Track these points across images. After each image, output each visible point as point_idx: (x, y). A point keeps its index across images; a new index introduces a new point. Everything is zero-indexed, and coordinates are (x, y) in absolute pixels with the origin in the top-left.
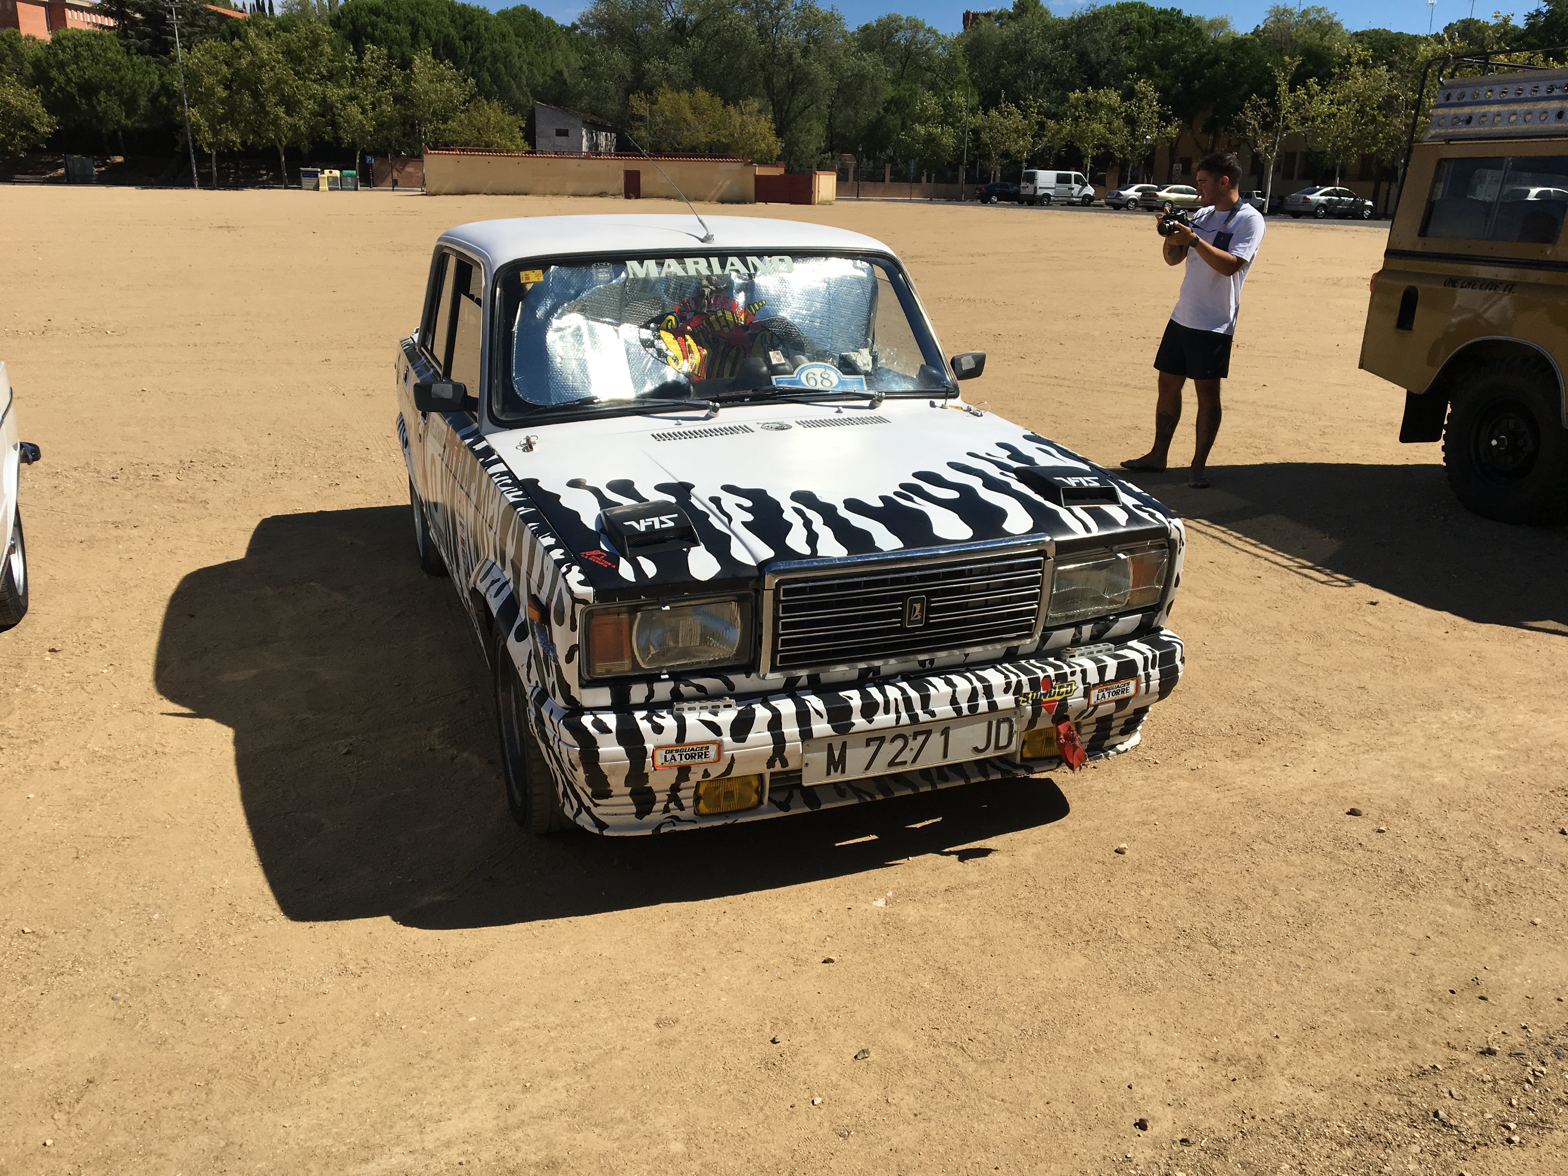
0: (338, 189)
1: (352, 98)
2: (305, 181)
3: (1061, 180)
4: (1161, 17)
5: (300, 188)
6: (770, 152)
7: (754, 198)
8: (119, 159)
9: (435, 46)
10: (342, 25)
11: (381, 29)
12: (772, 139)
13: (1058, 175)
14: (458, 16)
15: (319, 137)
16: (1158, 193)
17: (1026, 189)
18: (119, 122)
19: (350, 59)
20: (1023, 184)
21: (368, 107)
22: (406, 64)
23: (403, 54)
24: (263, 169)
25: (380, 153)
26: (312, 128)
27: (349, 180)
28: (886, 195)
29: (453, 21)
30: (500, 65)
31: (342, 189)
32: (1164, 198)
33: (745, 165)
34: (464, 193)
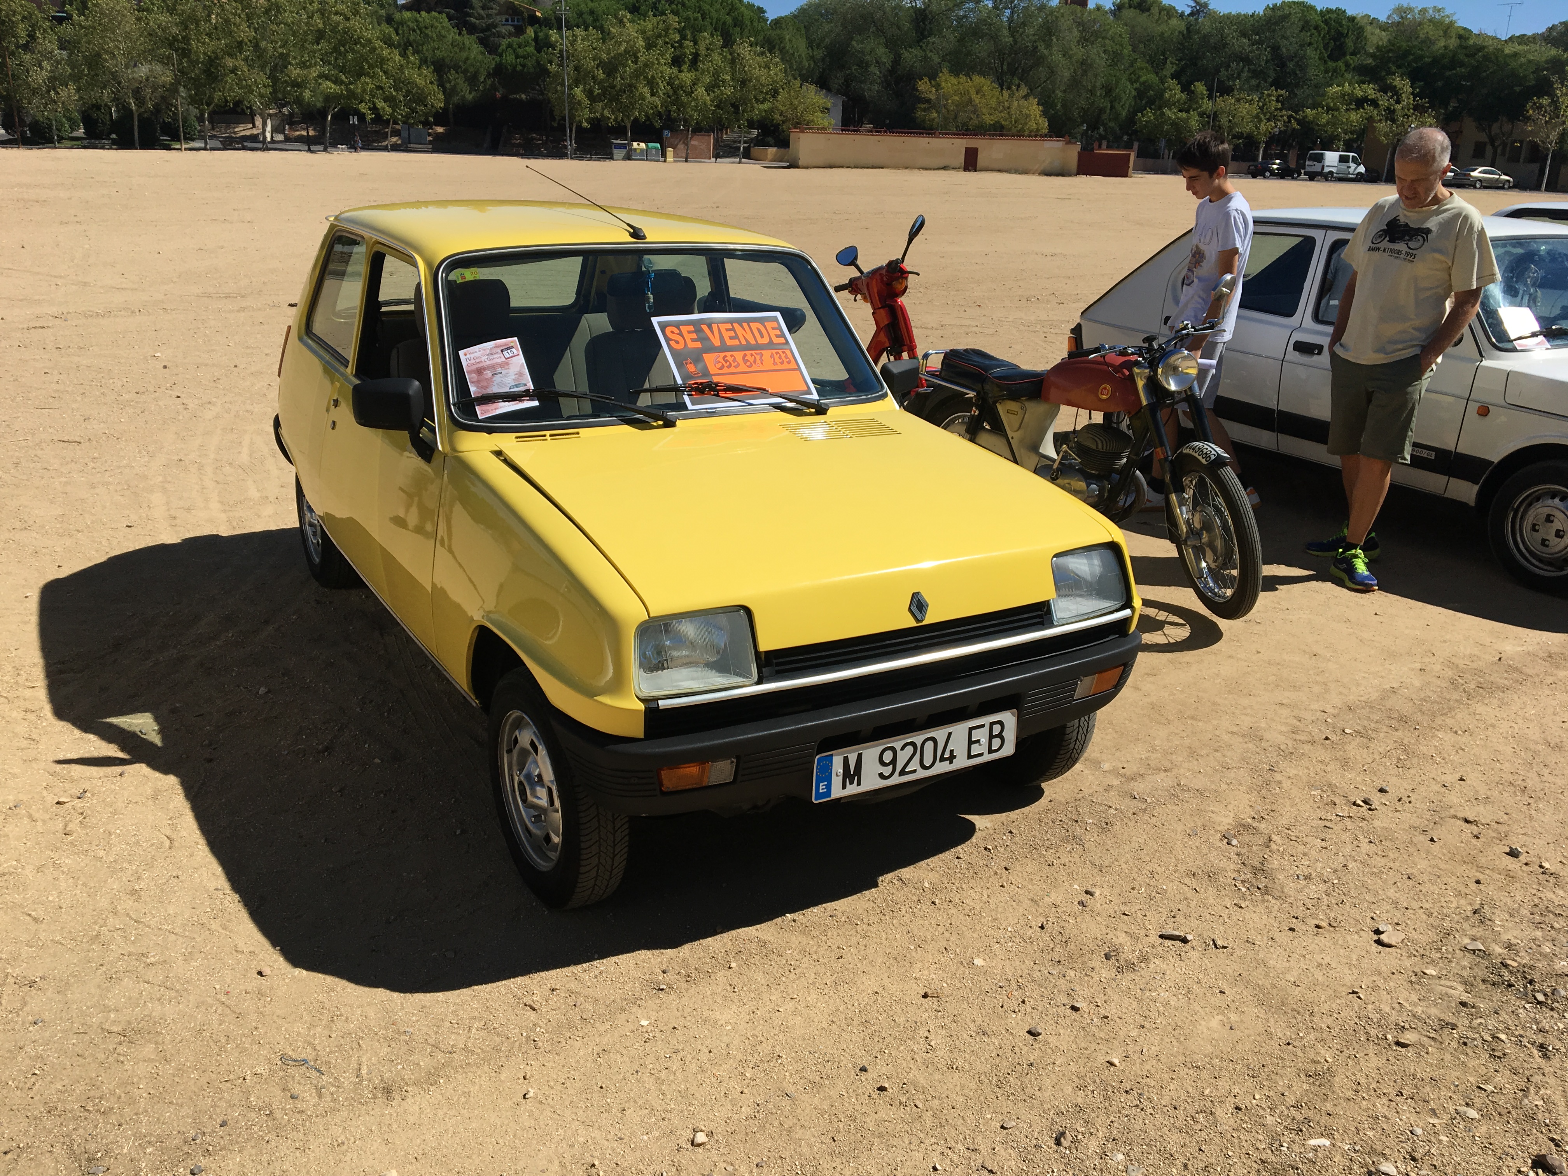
0: (643, 160)
2: (615, 152)
3: (1343, 160)
5: (610, 159)
7: (1077, 172)
13: (1340, 156)
16: (1472, 174)
17: (1312, 166)
27: (654, 152)
31: (647, 160)
32: (1476, 177)
33: (1066, 144)
34: (831, 166)
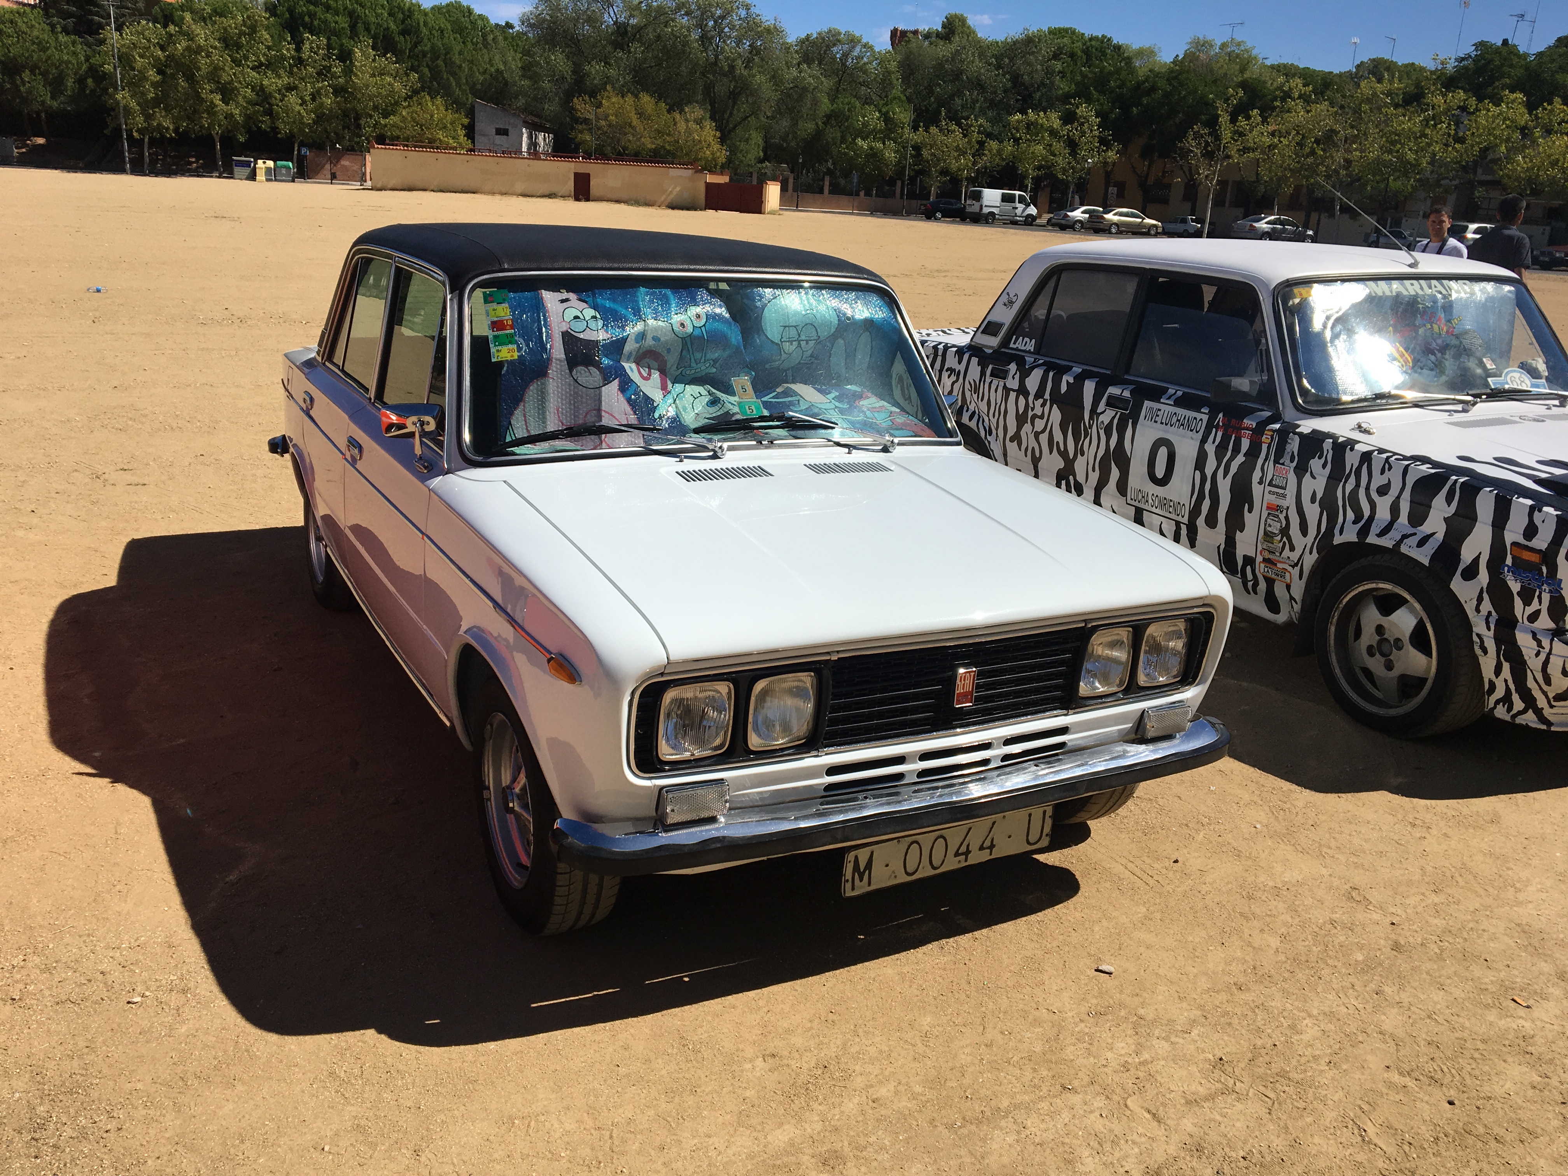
0: (274, 180)
1: (290, 88)
2: (237, 170)
3: (1006, 199)
4: (1093, 43)
5: (232, 178)
6: (714, 159)
7: (704, 205)
8: (41, 141)
9: (375, 38)
10: (278, 12)
11: (320, 19)
12: (716, 147)
13: (1003, 194)
14: (396, 10)
15: (257, 126)
16: (1105, 216)
18: (43, 102)
19: (288, 50)
20: (969, 202)
21: (308, 98)
22: (345, 56)
23: (342, 45)
24: (193, 157)
25: (318, 146)
26: (248, 118)
27: (284, 171)
28: (825, 206)
29: (390, 14)
30: (440, 62)
32: (1111, 221)
33: (696, 172)
34: (410, 189)
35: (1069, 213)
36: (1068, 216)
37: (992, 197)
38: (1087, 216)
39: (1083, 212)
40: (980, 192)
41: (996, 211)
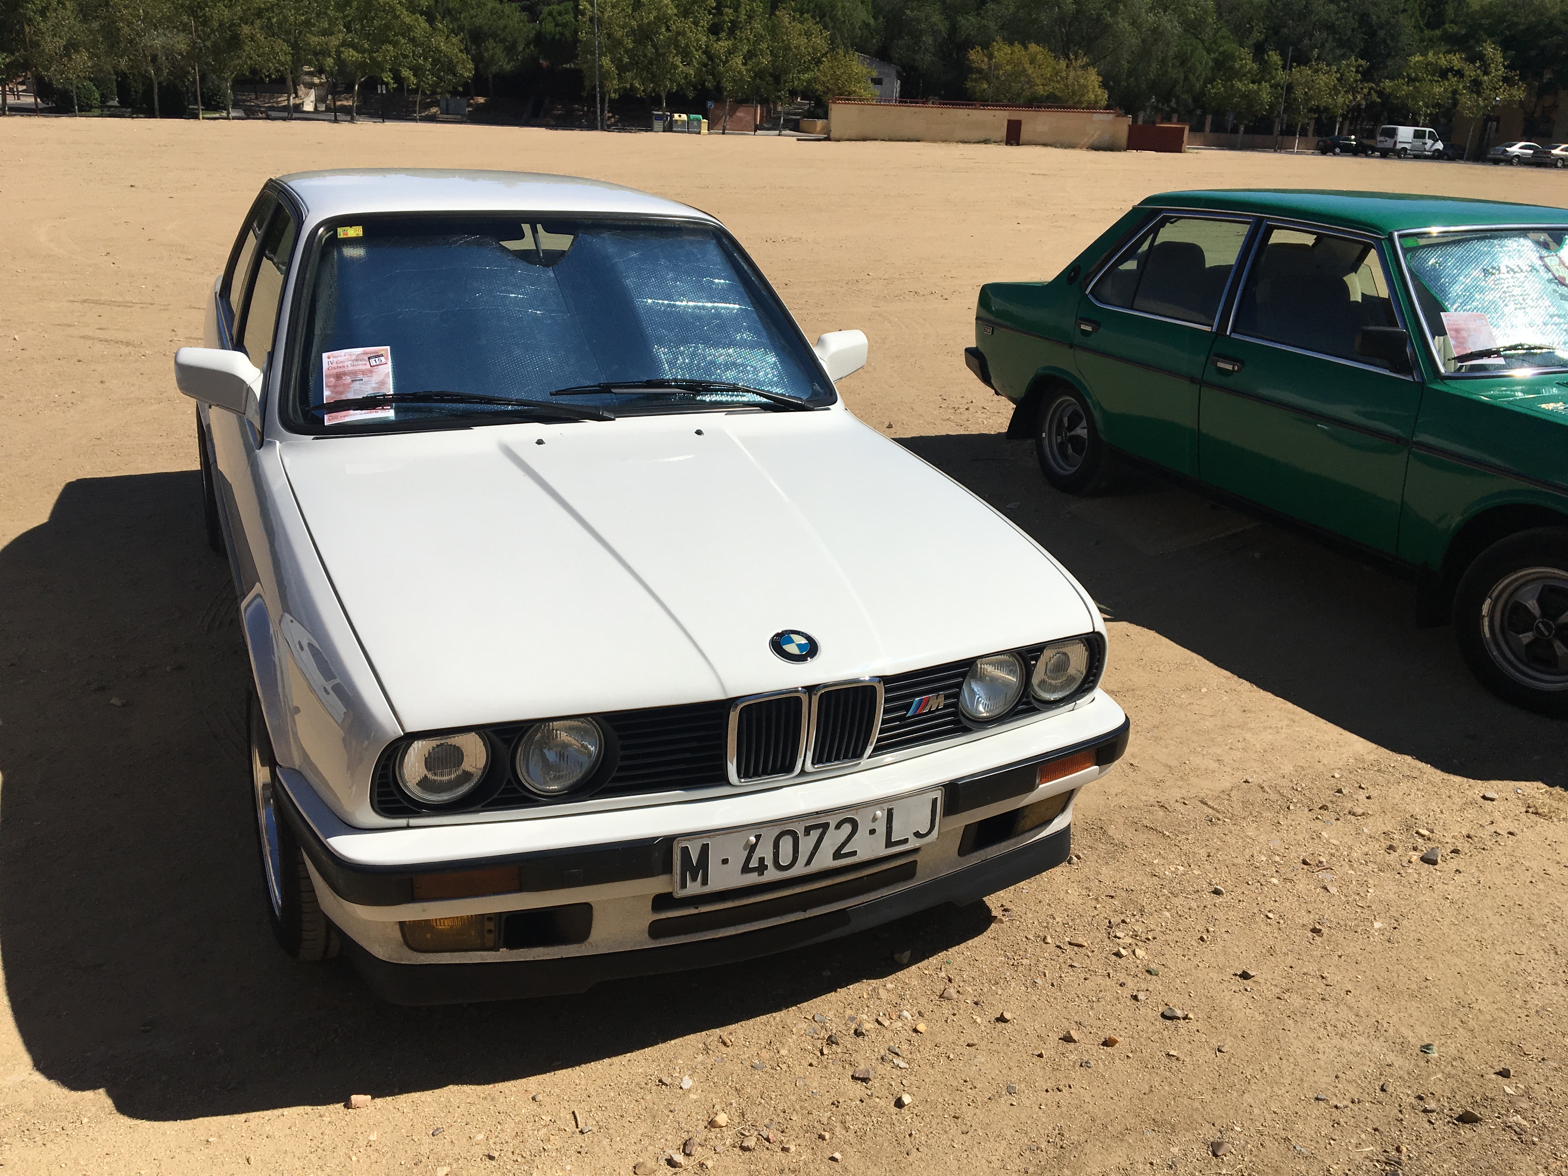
0: (685, 132)
2: (658, 124)
3: (1418, 135)
5: (652, 130)
7: (1125, 147)
8: (481, 100)
17: (1384, 142)
20: (1379, 138)
27: (695, 123)
31: (689, 132)
33: (1116, 116)
34: (864, 139)
35: (1508, 149)
36: (1507, 151)
37: (1405, 133)
38: (1531, 152)
39: (1521, 148)
40: (1395, 129)
41: (1408, 146)
